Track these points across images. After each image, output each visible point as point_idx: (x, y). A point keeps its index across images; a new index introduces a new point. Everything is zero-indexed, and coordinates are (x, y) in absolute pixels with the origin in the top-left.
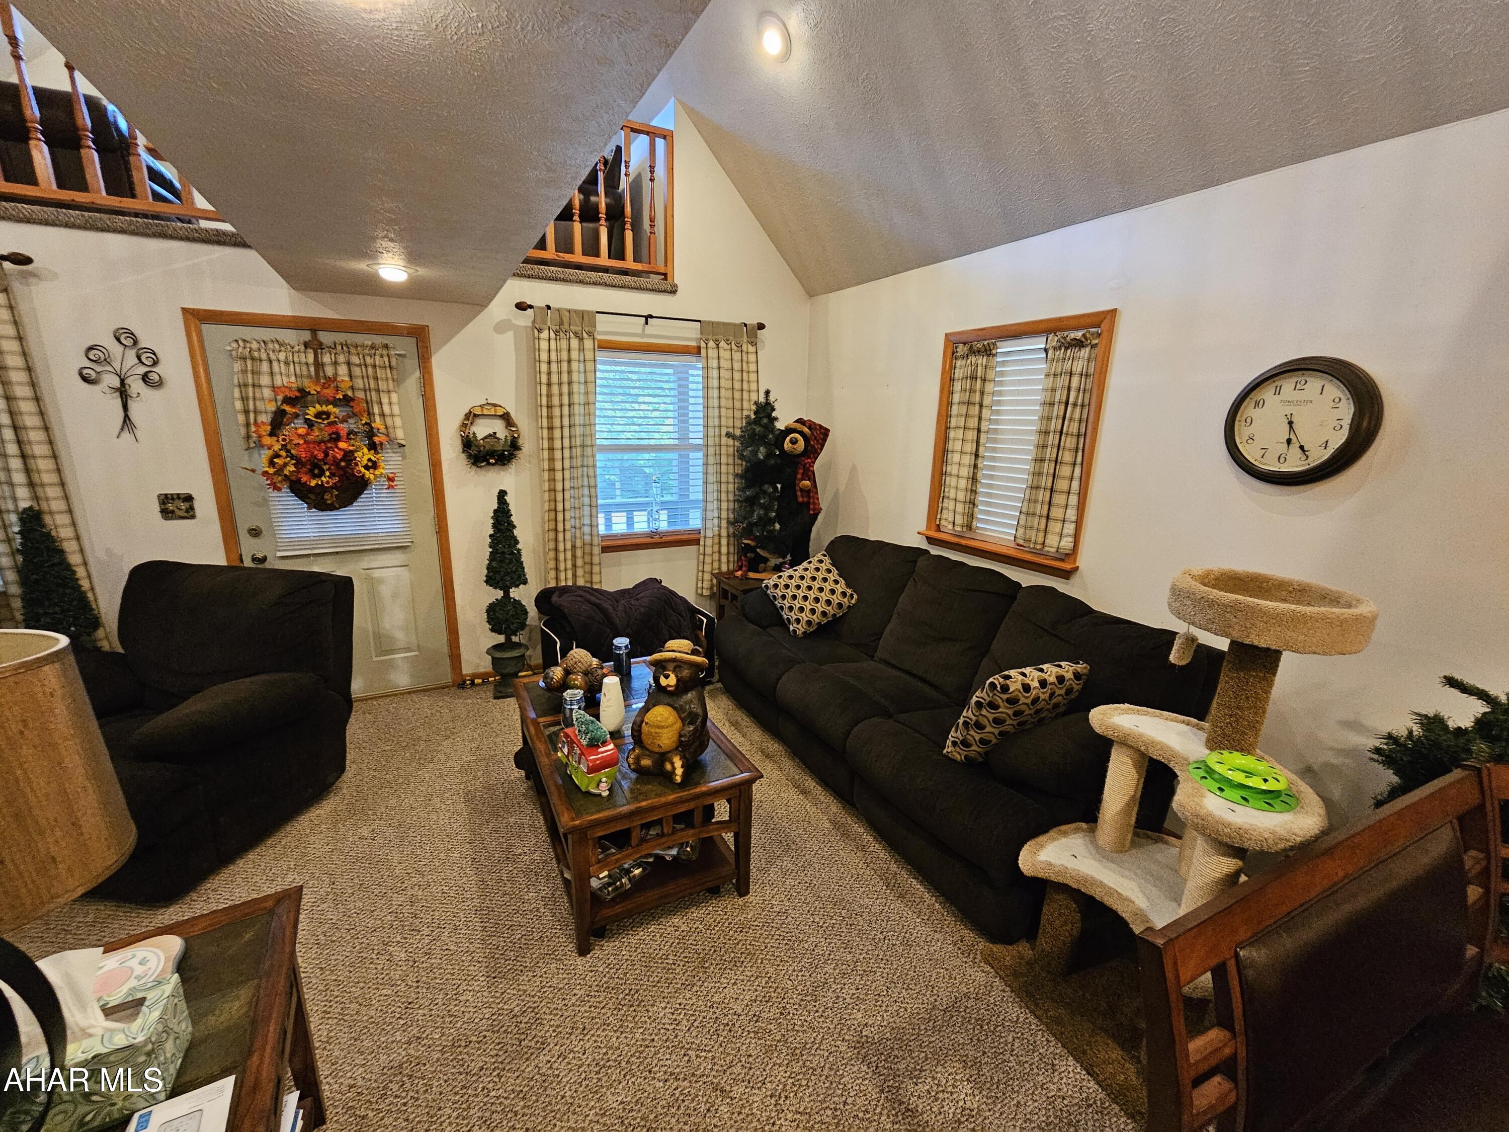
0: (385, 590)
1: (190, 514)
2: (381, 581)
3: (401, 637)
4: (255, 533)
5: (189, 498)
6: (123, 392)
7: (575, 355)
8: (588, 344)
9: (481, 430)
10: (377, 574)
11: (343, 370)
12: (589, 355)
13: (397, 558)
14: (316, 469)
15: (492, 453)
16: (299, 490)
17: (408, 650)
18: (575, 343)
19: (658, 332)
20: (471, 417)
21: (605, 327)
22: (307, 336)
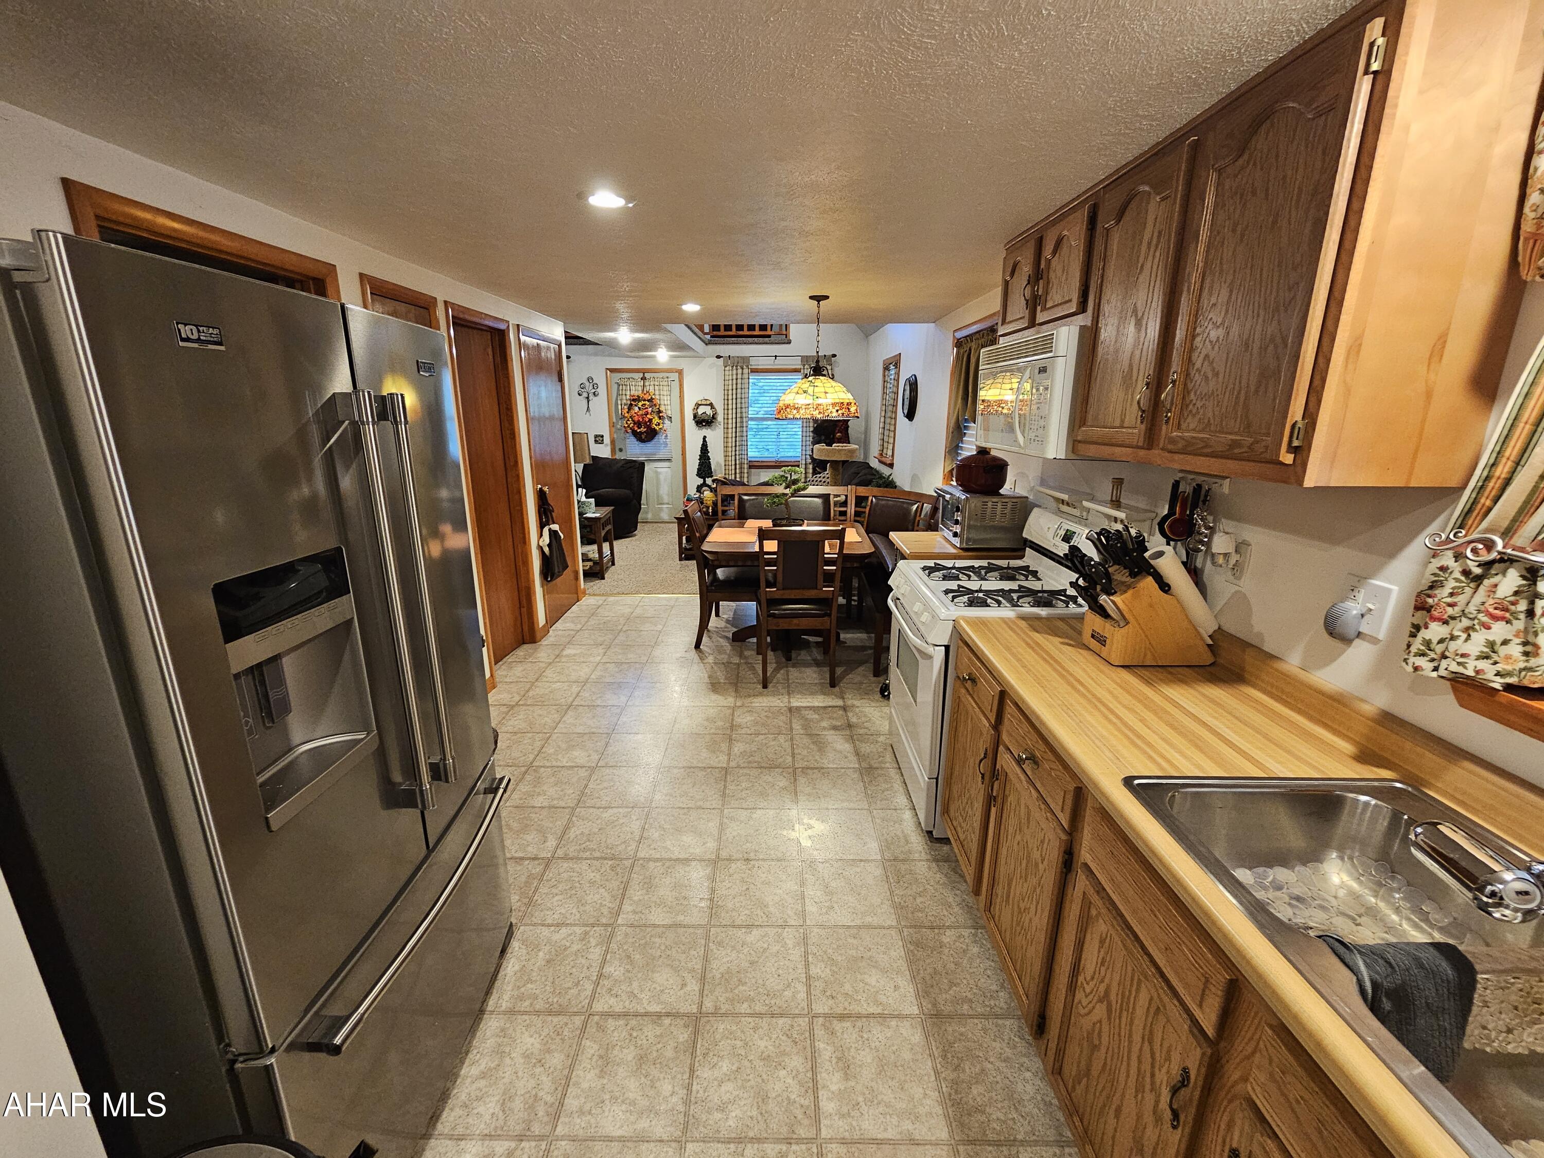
0: (662, 477)
1: (602, 442)
2: (660, 473)
3: (666, 499)
4: (621, 450)
5: (602, 436)
6: (588, 398)
7: (739, 376)
8: (746, 371)
9: (701, 410)
10: (659, 470)
11: (652, 388)
12: (746, 376)
13: (666, 464)
14: (639, 424)
15: (704, 421)
16: (635, 433)
17: (668, 504)
18: (740, 371)
19: (781, 363)
20: (698, 405)
21: (754, 363)
22: (641, 375)
